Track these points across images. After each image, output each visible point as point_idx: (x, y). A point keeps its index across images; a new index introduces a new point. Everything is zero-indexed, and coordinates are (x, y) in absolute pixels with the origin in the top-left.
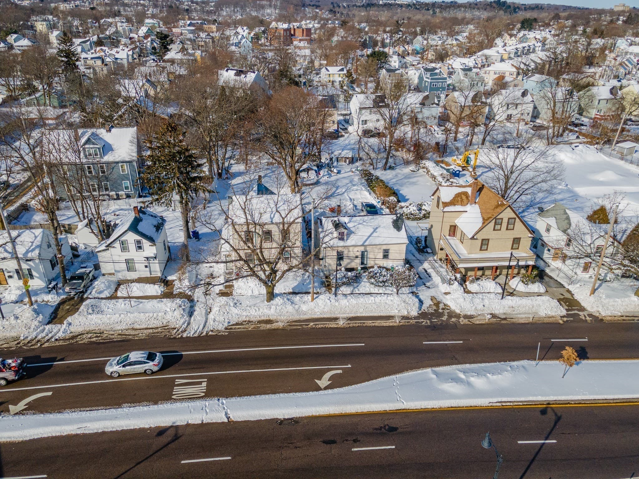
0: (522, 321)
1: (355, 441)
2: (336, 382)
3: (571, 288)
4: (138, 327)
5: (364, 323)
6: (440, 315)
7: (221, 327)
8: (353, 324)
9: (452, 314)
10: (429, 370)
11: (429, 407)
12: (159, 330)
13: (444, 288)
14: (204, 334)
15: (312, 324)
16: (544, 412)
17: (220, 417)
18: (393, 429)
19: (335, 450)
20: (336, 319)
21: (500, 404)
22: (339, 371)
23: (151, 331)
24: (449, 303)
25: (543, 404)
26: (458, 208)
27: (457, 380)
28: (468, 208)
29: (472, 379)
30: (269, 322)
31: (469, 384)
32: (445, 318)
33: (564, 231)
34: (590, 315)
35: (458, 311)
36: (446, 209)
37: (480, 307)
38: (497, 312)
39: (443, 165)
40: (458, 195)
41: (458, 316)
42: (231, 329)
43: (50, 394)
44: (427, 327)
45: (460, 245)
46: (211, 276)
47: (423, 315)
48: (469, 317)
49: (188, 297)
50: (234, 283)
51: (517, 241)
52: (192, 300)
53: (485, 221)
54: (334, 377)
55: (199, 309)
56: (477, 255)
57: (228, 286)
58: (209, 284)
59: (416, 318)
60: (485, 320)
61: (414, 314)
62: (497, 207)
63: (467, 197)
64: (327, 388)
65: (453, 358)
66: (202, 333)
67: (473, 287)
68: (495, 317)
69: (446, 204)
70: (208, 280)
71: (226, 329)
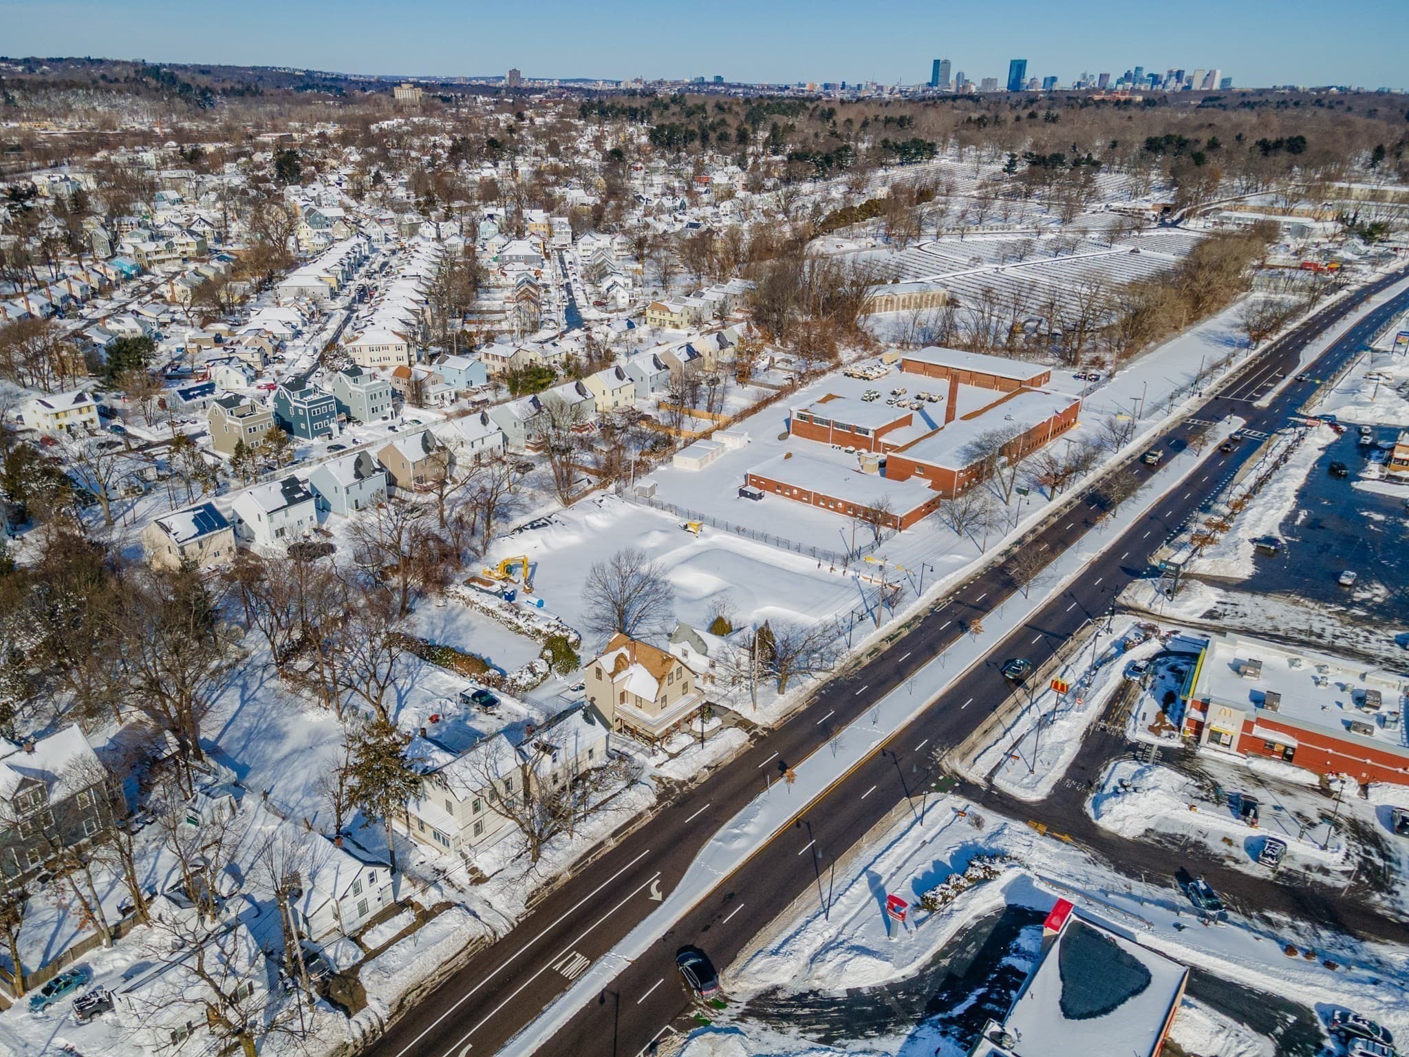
0: (730, 761)
1: (720, 917)
2: (666, 889)
3: (735, 708)
4: (447, 958)
5: (627, 832)
6: (671, 791)
7: (522, 909)
8: (622, 838)
9: (681, 784)
10: (711, 841)
12: (470, 948)
13: (652, 762)
14: (516, 924)
15: (589, 859)
16: (798, 824)
17: (623, 965)
18: (731, 895)
19: (714, 930)
20: (602, 844)
21: (772, 837)
22: (657, 881)
23: (464, 953)
24: (668, 774)
26: (623, 674)
27: (736, 836)
28: (632, 669)
29: (746, 829)
30: (554, 879)
31: (746, 834)
32: (678, 791)
33: (705, 654)
34: (764, 729)
35: (681, 779)
36: (616, 680)
37: (694, 765)
38: (707, 763)
39: (476, 584)
40: (617, 660)
41: (684, 783)
42: (531, 905)
43: (470, 1046)
44: (674, 807)
45: (640, 711)
46: (438, 872)
47: (661, 798)
48: (693, 779)
49: (448, 905)
50: (476, 864)
51: (685, 686)
52: (458, 905)
53: (660, 680)
54: (659, 888)
55: (478, 907)
56: (661, 715)
57: (473, 871)
58: (448, 880)
59: (659, 803)
60: (706, 775)
61: (654, 800)
62: (664, 662)
63: (625, 658)
64: (664, 898)
65: (716, 821)
66: (512, 925)
67: (673, 749)
68: (709, 768)
69: (612, 675)
70: (441, 877)
71: (527, 908)
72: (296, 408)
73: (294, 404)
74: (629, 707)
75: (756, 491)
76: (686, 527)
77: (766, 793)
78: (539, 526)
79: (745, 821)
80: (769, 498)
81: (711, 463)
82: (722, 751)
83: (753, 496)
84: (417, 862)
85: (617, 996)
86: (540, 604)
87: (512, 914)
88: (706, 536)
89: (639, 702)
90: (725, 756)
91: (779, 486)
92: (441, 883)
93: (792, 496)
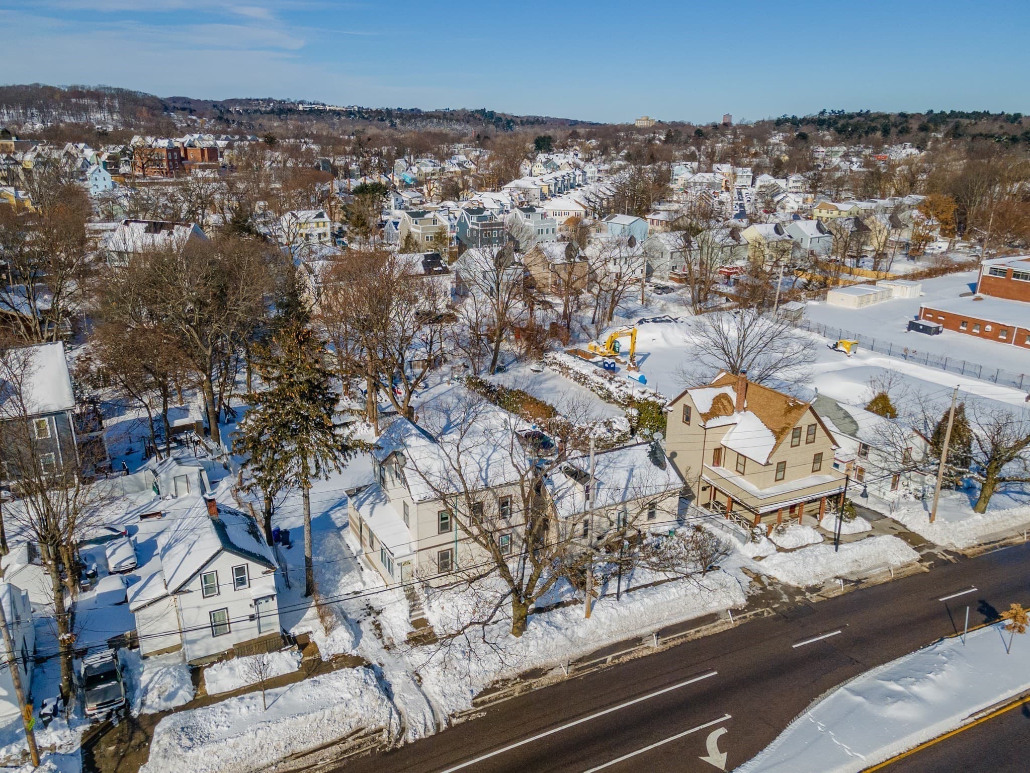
0: (882, 579)
3: (895, 516)
4: (303, 748)
5: (685, 636)
6: (776, 597)
7: (465, 704)
8: (674, 641)
9: (794, 592)
10: (841, 691)
11: (895, 753)
12: (351, 742)
13: (748, 550)
14: (444, 726)
15: (609, 658)
20: (638, 640)
21: (971, 719)
22: (722, 731)
23: (336, 749)
24: (772, 573)
25: (1016, 702)
26: (723, 420)
27: (896, 697)
28: (737, 417)
29: (916, 689)
30: (536, 673)
31: (917, 698)
32: (785, 599)
33: (853, 435)
34: (947, 552)
35: (793, 583)
36: (710, 424)
37: (819, 570)
38: (841, 573)
39: (581, 357)
40: (717, 400)
41: (798, 591)
42: (483, 703)
44: (775, 618)
45: (741, 477)
46: (370, 610)
47: (753, 601)
48: (814, 589)
49: (356, 662)
50: (428, 615)
51: (818, 458)
52: (369, 666)
53: (779, 434)
54: (723, 743)
55: (398, 680)
56: (773, 489)
57: (420, 623)
58: (378, 626)
59: (749, 608)
60: (839, 589)
61: (742, 601)
62: (789, 410)
63: (730, 401)
64: (734, 764)
65: (852, 661)
66: (438, 725)
67: (786, 541)
68: (846, 581)
69: (706, 417)
70: (371, 619)
71: (475, 705)
72: (473, 229)
73: (470, 226)
74: (726, 471)
75: (933, 325)
76: (836, 346)
77: (957, 640)
79: (919, 674)
80: (947, 334)
81: (872, 305)
82: (868, 563)
83: (926, 330)
84: (349, 590)
86: (643, 380)
87: (445, 707)
89: (742, 462)
90: (877, 571)
91: (965, 321)
92: (366, 626)
93: (983, 335)
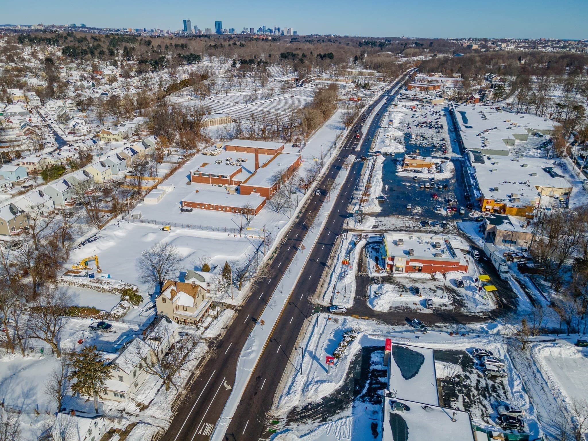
0: (231, 323)
1: (259, 387)
2: (232, 383)
3: (223, 301)
5: (202, 366)
6: (213, 342)
7: (171, 414)
8: (201, 368)
9: (216, 338)
13: (199, 333)
14: (171, 421)
15: (191, 382)
16: (271, 341)
17: (229, 421)
18: (259, 377)
19: (259, 394)
20: (193, 373)
22: (226, 382)
24: (208, 336)
26: (176, 298)
27: (250, 353)
28: (179, 295)
29: (252, 349)
30: (180, 395)
31: (254, 351)
32: (215, 342)
33: (204, 281)
34: (239, 306)
35: (214, 336)
36: (173, 301)
37: (218, 329)
38: (222, 327)
39: (71, 274)
40: (171, 292)
42: (174, 410)
44: (217, 349)
45: (186, 312)
46: (121, 411)
47: (210, 346)
48: (219, 335)
49: (134, 425)
50: (139, 401)
51: (203, 297)
52: (139, 423)
53: (194, 296)
54: (228, 384)
55: (149, 420)
56: (197, 312)
57: (139, 405)
58: (128, 413)
59: (210, 349)
60: (224, 333)
61: (207, 348)
62: (194, 288)
63: (174, 291)
64: (232, 387)
65: (238, 349)
66: (170, 422)
67: (206, 325)
68: (224, 329)
70: (124, 413)
71: (173, 412)
74: (181, 312)
75: (189, 208)
76: (163, 229)
77: (253, 332)
78: (92, 241)
79: (251, 345)
80: (195, 210)
81: (161, 199)
82: (226, 320)
83: (188, 211)
84: (108, 411)
85: (233, 435)
86: (109, 276)
87: (168, 418)
88: (173, 231)
89: (185, 308)
90: (229, 322)
91: (199, 205)
92: (125, 415)
93: (205, 208)
